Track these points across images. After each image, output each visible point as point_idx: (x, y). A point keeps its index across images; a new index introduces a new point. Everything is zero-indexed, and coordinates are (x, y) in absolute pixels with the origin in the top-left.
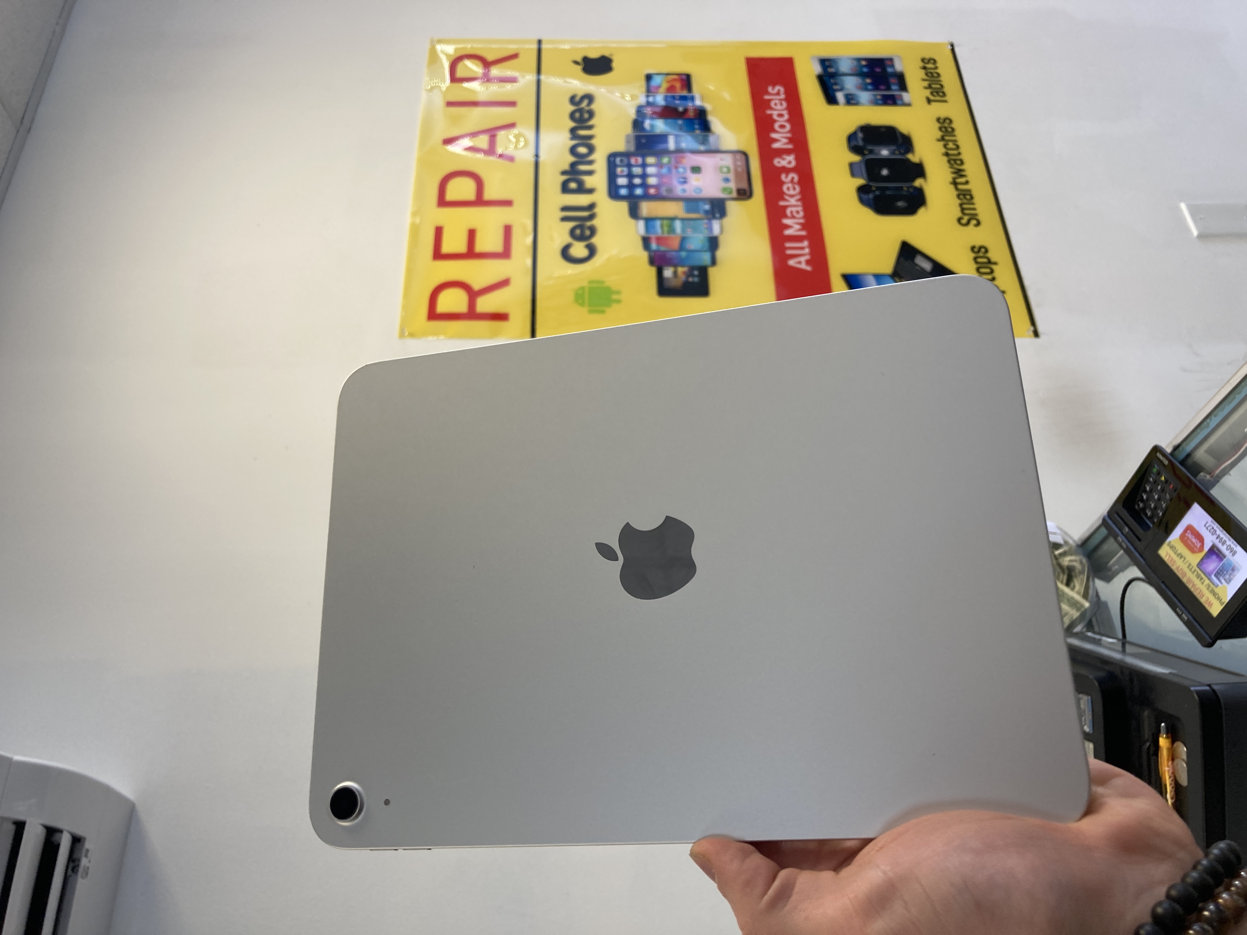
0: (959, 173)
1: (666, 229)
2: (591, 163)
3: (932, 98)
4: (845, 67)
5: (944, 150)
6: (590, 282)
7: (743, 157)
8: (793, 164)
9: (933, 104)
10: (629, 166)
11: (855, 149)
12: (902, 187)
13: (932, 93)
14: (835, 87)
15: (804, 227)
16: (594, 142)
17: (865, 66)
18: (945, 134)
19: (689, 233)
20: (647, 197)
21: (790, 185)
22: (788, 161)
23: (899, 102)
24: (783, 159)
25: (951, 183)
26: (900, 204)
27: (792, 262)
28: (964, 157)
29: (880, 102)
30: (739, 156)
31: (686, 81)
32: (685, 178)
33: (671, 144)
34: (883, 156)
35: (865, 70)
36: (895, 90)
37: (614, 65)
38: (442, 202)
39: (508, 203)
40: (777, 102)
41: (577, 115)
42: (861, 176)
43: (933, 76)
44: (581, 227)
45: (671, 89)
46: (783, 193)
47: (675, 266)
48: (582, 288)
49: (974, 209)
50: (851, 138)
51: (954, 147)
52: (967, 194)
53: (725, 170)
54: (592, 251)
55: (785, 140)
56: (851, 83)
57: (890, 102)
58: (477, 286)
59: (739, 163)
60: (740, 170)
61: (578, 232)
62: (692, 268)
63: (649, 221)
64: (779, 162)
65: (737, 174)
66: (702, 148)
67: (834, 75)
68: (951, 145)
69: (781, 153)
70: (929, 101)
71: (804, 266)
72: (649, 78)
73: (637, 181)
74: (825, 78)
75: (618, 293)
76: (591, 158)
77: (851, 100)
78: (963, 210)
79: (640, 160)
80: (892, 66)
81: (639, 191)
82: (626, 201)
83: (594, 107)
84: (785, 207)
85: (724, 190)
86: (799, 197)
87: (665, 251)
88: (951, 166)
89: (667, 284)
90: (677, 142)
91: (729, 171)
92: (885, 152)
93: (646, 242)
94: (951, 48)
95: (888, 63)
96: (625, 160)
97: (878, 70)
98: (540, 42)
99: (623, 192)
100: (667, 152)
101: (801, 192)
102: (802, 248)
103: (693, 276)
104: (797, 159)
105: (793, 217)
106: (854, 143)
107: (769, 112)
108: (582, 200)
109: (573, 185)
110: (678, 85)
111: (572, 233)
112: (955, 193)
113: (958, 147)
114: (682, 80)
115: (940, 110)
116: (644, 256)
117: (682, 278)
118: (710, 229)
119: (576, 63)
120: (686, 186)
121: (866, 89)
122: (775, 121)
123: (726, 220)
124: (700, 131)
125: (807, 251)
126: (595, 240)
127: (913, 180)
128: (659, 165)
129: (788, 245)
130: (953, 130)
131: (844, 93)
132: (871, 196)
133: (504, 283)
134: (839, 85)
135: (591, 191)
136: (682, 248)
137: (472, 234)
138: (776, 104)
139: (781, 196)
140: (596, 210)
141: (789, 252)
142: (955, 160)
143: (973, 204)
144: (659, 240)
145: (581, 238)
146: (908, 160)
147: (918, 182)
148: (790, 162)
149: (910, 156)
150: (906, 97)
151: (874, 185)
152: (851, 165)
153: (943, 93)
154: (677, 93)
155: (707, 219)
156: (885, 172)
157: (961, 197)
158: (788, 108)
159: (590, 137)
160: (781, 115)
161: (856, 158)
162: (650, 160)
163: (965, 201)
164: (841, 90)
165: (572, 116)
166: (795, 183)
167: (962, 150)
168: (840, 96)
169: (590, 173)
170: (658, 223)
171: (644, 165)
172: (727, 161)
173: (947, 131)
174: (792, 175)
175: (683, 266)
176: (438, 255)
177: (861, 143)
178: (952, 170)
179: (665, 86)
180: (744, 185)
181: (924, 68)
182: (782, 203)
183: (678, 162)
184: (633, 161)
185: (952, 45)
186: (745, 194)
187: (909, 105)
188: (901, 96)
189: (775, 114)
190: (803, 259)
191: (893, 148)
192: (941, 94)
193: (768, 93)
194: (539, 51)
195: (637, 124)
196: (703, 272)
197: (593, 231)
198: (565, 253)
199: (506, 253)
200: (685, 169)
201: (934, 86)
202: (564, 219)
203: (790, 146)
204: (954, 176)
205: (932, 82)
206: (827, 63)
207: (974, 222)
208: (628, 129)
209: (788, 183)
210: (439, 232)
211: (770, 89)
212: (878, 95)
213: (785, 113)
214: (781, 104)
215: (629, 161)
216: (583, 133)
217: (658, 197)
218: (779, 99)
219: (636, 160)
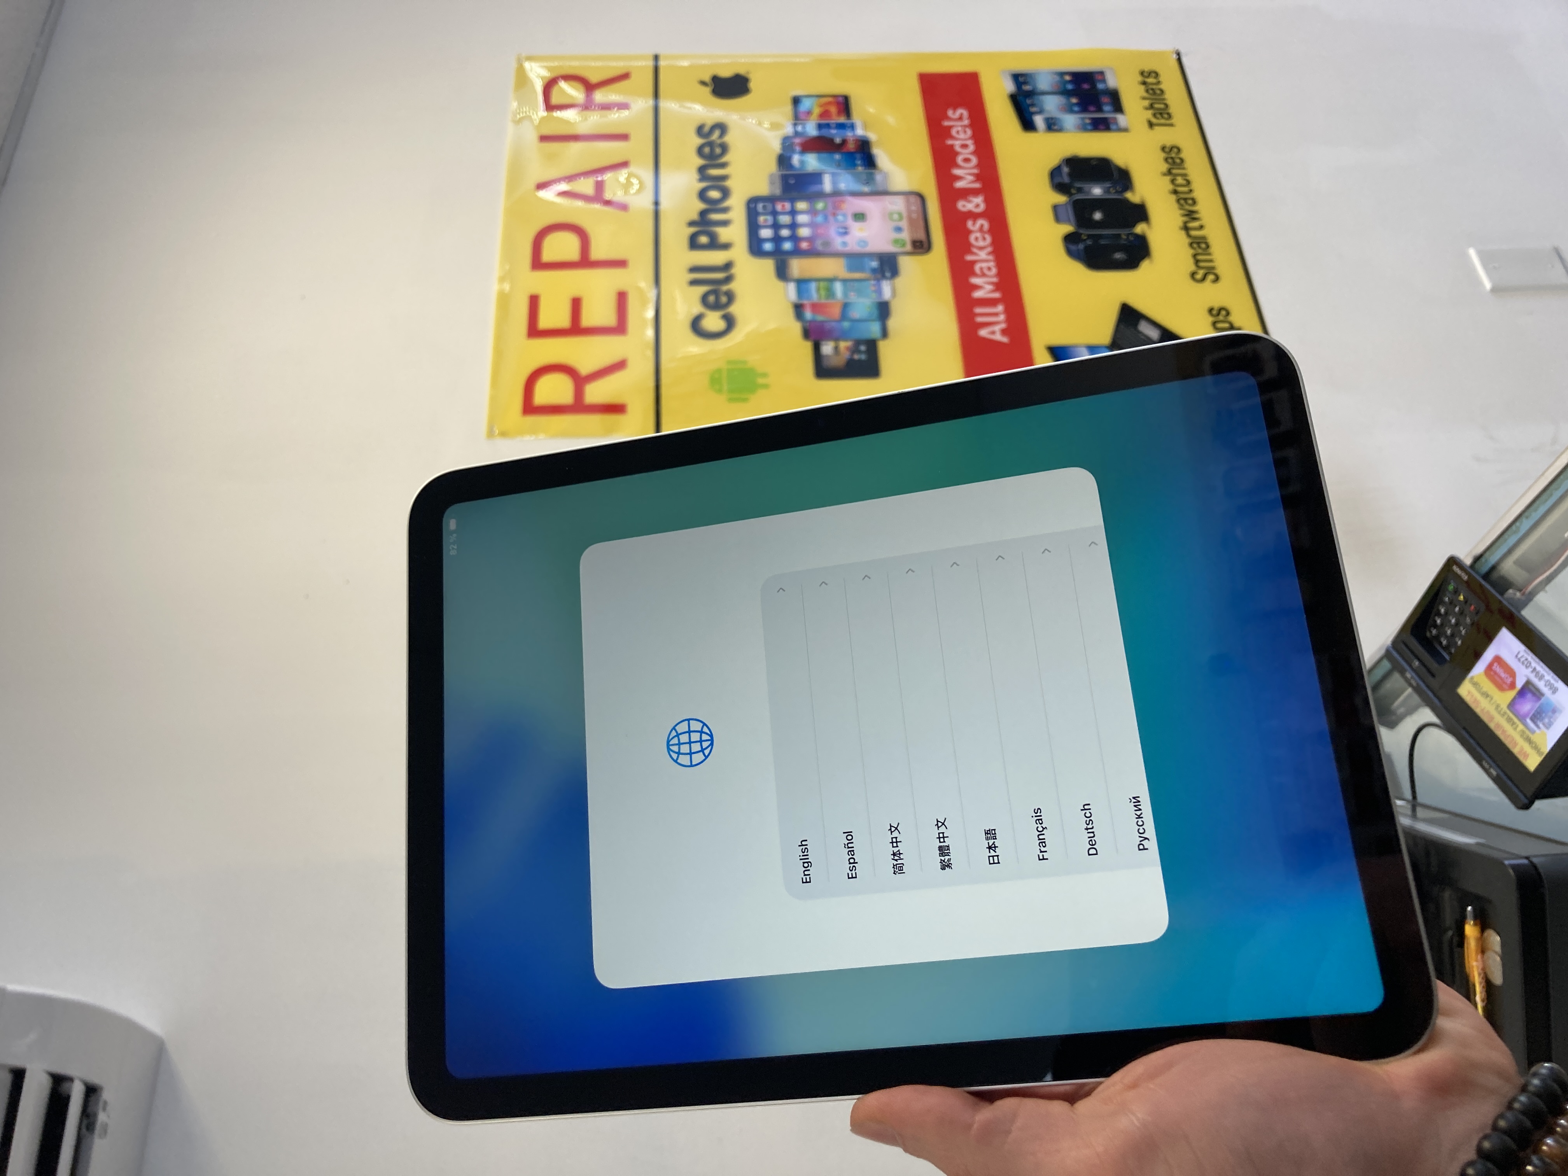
0: (1191, 215)
1: (823, 293)
2: (725, 210)
3: (1154, 120)
4: (1043, 84)
5: (1171, 187)
6: (729, 362)
7: (918, 200)
8: (982, 207)
9: (1156, 128)
10: (775, 213)
11: (1060, 187)
12: (1119, 235)
13: (1154, 115)
14: (1033, 109)
15: (998, 287)
16: (728, 183)
17: (1070, 82)
18: (1172, 167)
19: (853, 297)
20: (797, 252)
21: (978, 235)
22: (976, 204)
23: (1113, 127)
24: (970, 202)
25: (1181, 229)
26: (1118, 256)
27: (983, 333)
28: (1195, 195)
29: (1089, 127)
30: (913, 199)
31: (844, 104)
32: (846, 228)
33: (827, 185)
34: (1094, 196)
35: (1070, 87)
36: (1107, 111)
37: (752, 85)
38: (538, 264)
39: (621, 264)
40: (960, 129)
41: (707, 150)
42: (1068, 221)
43: (1155, 93)
44: (715, 292)
45: (825, 114)
46: (969, 245)
47: (837, 340)
48: (719, 371)
49: (1211, 261)
50: (1055, 173)
51: (1184, 182)
52: (1202, 242)
53: (896, 216)
54: (730, 322)
55: (971, 178)
56: (1052, 104)
57: (1101, 127)
58: (585, 368)
59: (913, 208)
60: (914, 216)
61: (712, 298)
62: (858, 343)
63: (802, 283)
64: (964, 206)
65: (911, 221)
66: (866, 189)
67: (1031, 94)
68: (1180, 180)
69: (965, 193)
70: (1151, 125)
71: (998, 337)
72: (796, 101)
73: (785, 233)
74: (1020, 98)
75: (765, 375)
76: (726, 204)
77: (1052, 125)
78: (1197, 262)
79: (788, 206)
80: (1104, 81)
81: (787, 246)
82: (773, 259)
83: (727, 139)
84: (973, 263)
85: (896, 242)
86: (990, 249)
87: (823, 322)
88: (1181, 207)
89: (827, 363)
90: (834, 183)
91: (901, 218)
92: (1097, 191)
93: (798, 309)
94: (1178, 57)
95: (1099, 77)
96: (769, 206)
97: (1086, 86)
98: (656, 58)
99: (768, 246)
100: (821, 195)
101: (994, 243)
102: (996, 314)
103: (859, 352)
104: (986, 201)
105: (983, 275)
106: (1058, 180)
107: (950, 142)
108: (716, 258)
109: (704, 239)
110: (833, 110)
111: (704, 299)
112: (1187, 241)
113: (1188, 183)
114: (838, 104)
115: (1164, 136)
116: (796, 328)
117: (845, 355)
118: (879, 291)
119: (703, 83)
120: (847, 239)
121: (1071, 111)
122: (957, 154)
123: (899, 281)
124: (864, 168)
125: (1002, 317)
126: (734, 309)
127: (1134, 225)
128: (812, 212)
129: (978, 310)
130: (1182, 160)
131: (1044, 117)
132: (1081, 246)
133: (619, 365)
134: (1037, 107)
135: (726, 246)
136: (844, 316)
137: (576, 304)
138: (958, 132)
139: (968, 248)
140: (734, 271)
141: (979, 319)
142: (1185, 199)
143: (1209, 254)
144: (815, 307)
145: (716, 306)
146: (1127, 202)
147: (1140, 228)
148: (977, 206)
149: (1129, 195)
150: (1121, 119)
151: (1085, 232)
152: (1056, 208)
153: (1169, 114)
154: (833, 120)
155: (874, 280)
156: (1098, 216)
157: (1195, 245)
158: (974, 137)
159: (724, 178)
160: (964, 146)
161: (1061, 199)
162: (801, 205)
163: (1200, 251)
164: (1040, 112)
165: (700, 151)
166: (985, 233)
167: (1194, 185)
168: (1039, 120)
169: (725, 223)
170: (813, 286)
171: (793, 213)
172: (898, 205)
173: (1174, 163)
174: (980, 222)
175: (845, 340)
176: (534, 331)
177: (1066, 179)
178: (1182, 212)
179: (817, 111)
180: (921, 236)
181: (1144, 83)
182: (969, 258)
183: (837, 207)
184: (779, 207)
185: (1178, 54)
186: (922, 246)
187: (1126, 130)
188: (1115, 119)
189: (957, 144)
190: (997, 328)
191: (1108, 185)
192: (1166, 116)
193: (948, 118)
194: (656, 70)
195: (783, 160)
196: (872, 346)
197: (731, 297)
198: (696, 326)
199: (620, 328)
200: (845, 215)
201: (1156, 106)
202: (694, 283)
203: (977, 185)
204: (1185, 219)
205: (1155, 101)
206: (1021, 79)
207: (1211, 277)
208: (772, 166)
209: (976, 232)
210: (534, 302)
211: (950, 113)
212: (1086, 118)
213: (970, 143)
214: (965, 132)
215: (774, 207)
216: (714, 172)
217: (812, 253)
218: (962, 126)
219: (783, 206)
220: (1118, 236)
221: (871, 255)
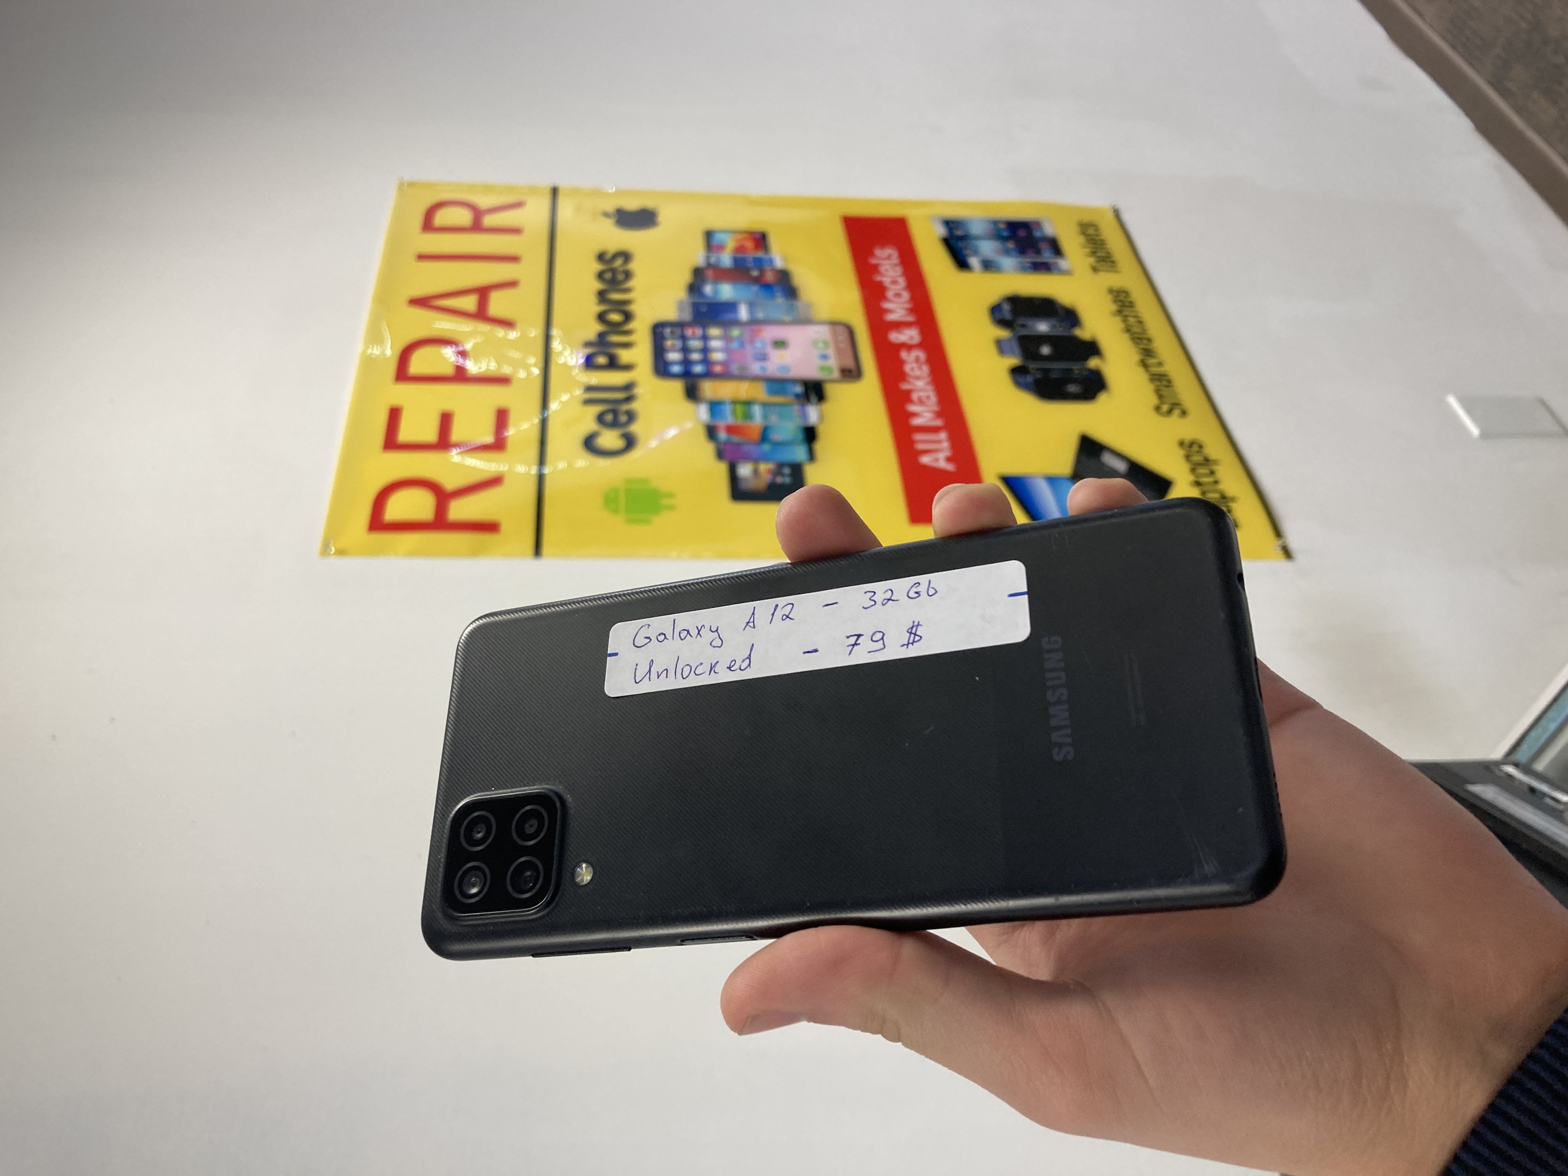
0: (1148, 353)
1: (739, 415)
2: (628, 333)
3: (1098, 265)
4: (976, 229)
5: (1122, 326)
6: (627, 481)
7: (846, 331)
8: (917, 339)
9: (1101, 272)
11: (1002, 323)
12: (1072, 368)
13: (1097, 262)
14: (967, 251)
15: (939, 414)
16: (633, 308)
17: (1005, 229)
18: (1122, 308)
19: (774, 419)
20: (708, 374)
21: (914, 365)
22: (910, 336)
23: (1054, 270)
24: (903, 333)
25: (1139, 365)
26: (1072, 388)
27: (925, 460)
28: (1150, 334)
29: (1029, 269)
30: (841, 330)
31: (761, 240)
32: (764, 354)
33: (743, 313)
34: (1040, 331)
35: (1005, 233)
36: (1047, 256)
37: (660, 219)
38: (403, 376)
39: (503, 381)
40: (889, 267)
41: (608, 276)
42: (1013, 354)
43: (1096, 242)
44: (613, 411)
45: (739, 249)
46: (905, 374)
47: (756, 460)
48: (615, 490)
49: (1176, 396)
50: (995, 310)
51: (1137, 323)
52: (1163, 378)
53: (821, 345)
54: (630, 442)
55: (903, 311)
57: (1042, 269)
58: (450, 485)
59: (840, 338)
60: (842, 346)
61: (609, 418)
62: (781, 466)
63: (715, 406)
64: (896, 338)
65: (839, 352)
66: (787, 318)
67: (965, 238)
68: (1132, 320)
69: (898, 325)
70: (1095, 269)
71: (943, 464)
72: (709, 235)
73: (695, 356)
74: (953, 242)
75: (671, 495)
76: (628, 327)
77: (988, 266)
78: (1160, 397)
79: (699, 332)
80: (1041, 229)
81: (698, 369)
82: (681, 381)
83: (631, 266)
84: (910, 391)
85: (823, 369)
86: (929, 379)
87: (739, 443)
88: (1137, 345)
89: (744, 486)
90: (751, 312)
91: (826, 346)
92: (1043, 327)
93: (711, 432)
94: (1115, 212)
95: (1035, 226)
96: (678, 331)
97: (1022, 234)
98: (555, 189)
99: (676, 369)
100: (737, 323)
101: (932, 373)
102: (939, 442)
103: (782, 475)
104: (921, 333)
105: (921, 402)
106: (999, 316)
107: (878, 278)
108: (615, 378)
109: (602, 360)
110: (749, 245)
111: (600, 419)
112: (1147, 376)
113: (1141, 323)
114: (754, 239)
115: (1111, 280)
116: (709, 449)
117: (766, 478)
118: (804, 416)
119: (606, 215)
120: (766, 364)
121: (1009, 255)
122: (886, 289)
123: (826, 406)
124: (784, 298)
125: (946, 445)
126: (634, 429)
127: (1086, 360)
128: (726, 338)
129: (918, 437)
130: (1131, 302)
131: (979, 258)
132: (1029, 379)
133: (493, 482)
134: (971, 250)
135: (628, 367)
136: (764, 436)
137: (446, 420)
138: (887, 270)
139: (902, 376)
140: (636, 391)
141: (920, 447)
142: (1140, 339)
143: (1173, 390)
144: (730, 429)
145: (613, 425)
146: (1075, 338)
147: (1093, 363)
148: (912, 338)
149: (1077, 332)
150: (1063, 263)
151: (1032, 366)
152: (998, 342)
153: (1112, 261)
154: (748, 254)
155: (799, 404)
156: (1045, 350)
157: (1156, 381)
158: (905, 274)
159: (627, 302)
160: (894, 282)
161: (1004, 333)
162: (714, 331)
163: (1162, 387)
164: (975, 254)
165: (600, 276)
166: (922, 364)
167: (1147, 327)
168: (974, 261)
169: (627, 345)
170: (728, 409)
171: (705, 338)
172: (823, 332)
173: (1124, 304)
174: (916, 353)
175: (766, 462)
176: (391, 444)
177: (1008, 316)
178: (1139, 349)
179: (732, 245)
180: (850, 363)
181: (1083, 233)
182: (905, 386)
183: (754, 334)
184: (689, 332)
185: (1116, 210)
186: (852, 373)
187: (1067, 273)
188: (1055, 264)
189: (886, 281)
190: (942, 456)
191: (1054, 321)
192: (1110, 264)
193: (875, 256)
194: (554, 200)
195: (694, 288)
196: (796, 469)
197: (631, 416)
198: (589, 444)
199: (499, 445)
200: (763, 343)
201: (1099, 254)
202: (588, 402)
203: (910, 319)
204: (1142, 356)
205: (1096, 250)
206: (953, 225)
207: (1177, 412)
208: (681, 294)
209: (912, 362)
210: (395, 414)
211: (878, 252)
212: (1025, 261)
213: (900, 279)
214: (895, 270)
215: (682, 331)
216: (616, 296)
217: (726, 376)
218: (890, 264)
219: (694, 332)
220: (1071, 370)
221: (794, 381)
